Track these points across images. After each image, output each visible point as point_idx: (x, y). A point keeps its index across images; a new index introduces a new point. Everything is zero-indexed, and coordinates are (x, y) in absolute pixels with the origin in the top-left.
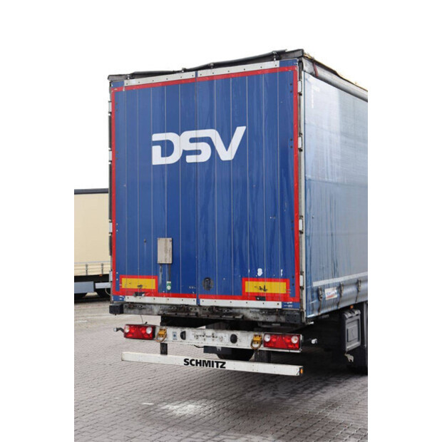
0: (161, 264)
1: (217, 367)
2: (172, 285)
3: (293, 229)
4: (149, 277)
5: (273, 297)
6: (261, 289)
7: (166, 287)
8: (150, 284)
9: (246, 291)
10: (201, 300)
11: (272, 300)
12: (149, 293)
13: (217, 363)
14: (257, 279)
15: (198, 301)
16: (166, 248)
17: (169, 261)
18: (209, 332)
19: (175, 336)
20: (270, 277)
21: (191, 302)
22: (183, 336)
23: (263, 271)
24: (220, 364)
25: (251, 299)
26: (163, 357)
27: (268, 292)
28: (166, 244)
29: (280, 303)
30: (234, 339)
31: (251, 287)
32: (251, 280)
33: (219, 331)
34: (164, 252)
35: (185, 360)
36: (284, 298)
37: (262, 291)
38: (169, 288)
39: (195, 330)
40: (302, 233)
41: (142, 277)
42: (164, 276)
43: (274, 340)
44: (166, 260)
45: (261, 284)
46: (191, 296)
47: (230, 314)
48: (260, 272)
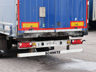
0: (41, 17)
5: (80, 27)
6: (76, 25)
7: (42, 26)
9: (71, 26)
10: (56, 30)
11: (80, 28)
12: (35, 29)
14: (75, 21)
16: (43, 11)
17: (44, 16)
18: (52, 42)
19: (39, 45)
23: (77, 19)
24: (58, 52)
27: (78, 26)
28: (43, 9)
29: (82, 29)
31: (73, 24)
32: (73, 22)
36: (83, 27)
37: (76, 26)
38: (44, 26)
42: (42, 22)
44: (43, 15)
45: (76, 23)
48: (76, 19)
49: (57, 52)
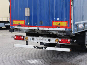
0: (26, 16)
1: (44, 49)
2: (30, 23)
3: (69, 5)
4: (22, 20)
6: (58, 24)
7: (28, 24)
8: (22, 22)
9: (54, 25)
10: (39, 28)
11: (62, 28)
12: (22, 25)
13: (44, 47)
14: (57, 21)
15: (38, 28)
16: (28, 11)
17: (29, 15)
19: (31, 39)
20: (61, 20)
21: (36, 28)
22: (33, 39)
23: (59, 19)
24: (45, 48)
25: (55, 28)
26: (27, 46)
27: (61, 25)
28: (28, 9)
29: (64, 29)
30: (49, 40)
31: (55, 24)
32: (55, 22)
33: (45, 38)
34: (27, 12)
35: (34, 47)
36: (66, 27)
37: (59, 25)
38: (29, 24)
39: (37, 37)
40: (72, 6)
41: (20, 20)
42: (27, 20)
43: (62, 41)
44: (28, 15)
45: (58, 23)
46: (36, 27)
47: (49, 32)
48: (58, 19)
49: (43, 48)
